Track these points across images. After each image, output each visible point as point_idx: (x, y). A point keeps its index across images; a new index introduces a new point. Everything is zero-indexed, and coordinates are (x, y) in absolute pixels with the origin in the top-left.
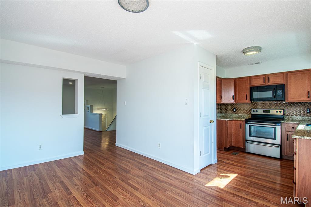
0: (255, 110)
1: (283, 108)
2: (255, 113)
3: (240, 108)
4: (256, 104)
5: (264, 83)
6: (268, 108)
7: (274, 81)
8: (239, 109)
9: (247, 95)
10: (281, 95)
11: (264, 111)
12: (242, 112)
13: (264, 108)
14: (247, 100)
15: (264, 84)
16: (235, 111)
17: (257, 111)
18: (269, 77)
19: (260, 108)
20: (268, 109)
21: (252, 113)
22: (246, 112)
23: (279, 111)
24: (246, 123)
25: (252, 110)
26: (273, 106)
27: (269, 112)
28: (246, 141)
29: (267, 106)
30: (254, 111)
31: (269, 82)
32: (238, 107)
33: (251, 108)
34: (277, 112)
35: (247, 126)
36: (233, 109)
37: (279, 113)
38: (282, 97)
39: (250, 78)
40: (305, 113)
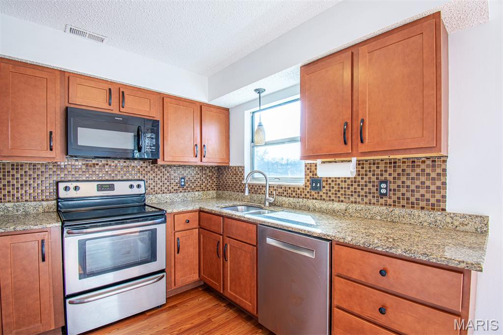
0: (72, 185)
2: (72, 194)
5: (110, 105)
6: (108, 178)
7: (134, 107)
9: (51, 132)
10: (154, 146)
11: (100, 188)
14: (51, 150)
15: (109, 107)
17: (76, 188)
18: (123, 92)
20: (108, 181)
21: (62, 194)
23: (135, 184)
25: (62, 186)
26: (119, 172)
27: (112, 188)
28: (68, 301)
29: (104, 172)
30: (66, 189)
31: (123, 107)
34: (131, 186)
37: (135, 191)
38: (154, 150)
39: (66, 77)
40: (177, 186)
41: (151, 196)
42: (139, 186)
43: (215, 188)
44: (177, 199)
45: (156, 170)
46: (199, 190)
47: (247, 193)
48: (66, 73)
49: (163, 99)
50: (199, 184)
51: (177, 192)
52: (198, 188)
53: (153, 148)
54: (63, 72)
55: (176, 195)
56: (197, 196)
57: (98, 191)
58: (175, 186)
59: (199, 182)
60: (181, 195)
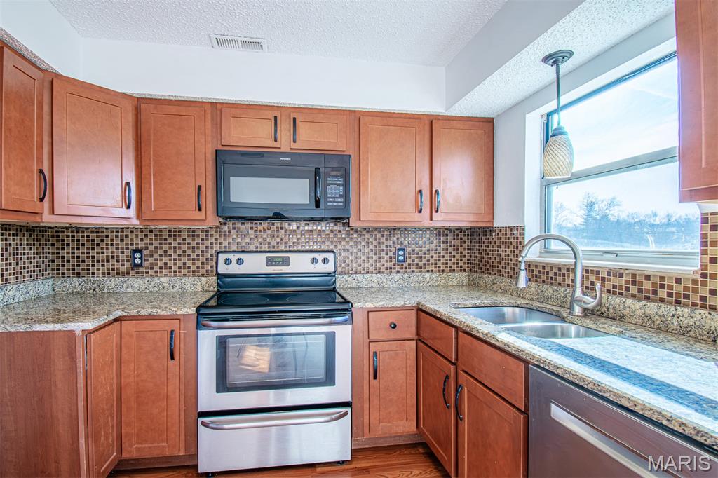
0: (234, 257)
1: (331, 247)
2: (233, 269)
3: (165, 247)
4: (233, 232)
5: (276, 140)
6: (282, 247)
7: (311, 138)
8: (160, 252)
9: (200, 187)
10: (341, 196)
11: (270, 262)
12: (175, 268)
13: (265, 247)
14: (200, 210)
15: (275, 144)
16: (138, 261)
17: (239, 261)
18: (294, 119)
19: (252, 248)
20: (282, 251)
21: (223, 269)
22: (194, 268)
23: (320, 257)
24: (200, 326)
25: (222, 257)
26: (298, 239)
27: (285, 262)
29: (278, 240)
30: (227, 261)
31: (295, 142)
32: (156, 244)
33: (217, 247)
34: (314, 261)
35: (207, 340)
36: (127, 253)
37: (320, 268)
38: (342, 204)
39: (216, 111)
40: (391, 261)
41: (346, 277)
42: (325, 261)
43: (465, 267)
44: (389, 282)
45: (355, 236)
46: (432, 271)
47: (522, 283)
48: (218, 105)
49: (357, 120)
50: (432, 260)
51: (391, 273)
52: (430, 267)
53: (339, 200)
54: (214, 105)
55: (389, 277)
56: (428, 279)
57: (267, 265)
58: (387, 261)
59: (432, 257)
60: (397, 277)
